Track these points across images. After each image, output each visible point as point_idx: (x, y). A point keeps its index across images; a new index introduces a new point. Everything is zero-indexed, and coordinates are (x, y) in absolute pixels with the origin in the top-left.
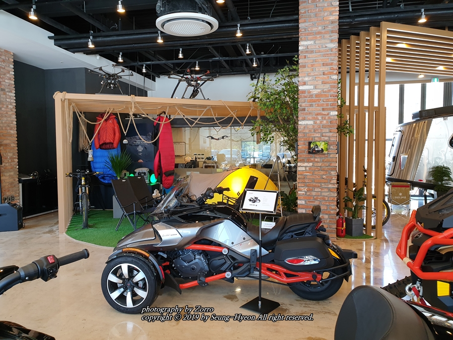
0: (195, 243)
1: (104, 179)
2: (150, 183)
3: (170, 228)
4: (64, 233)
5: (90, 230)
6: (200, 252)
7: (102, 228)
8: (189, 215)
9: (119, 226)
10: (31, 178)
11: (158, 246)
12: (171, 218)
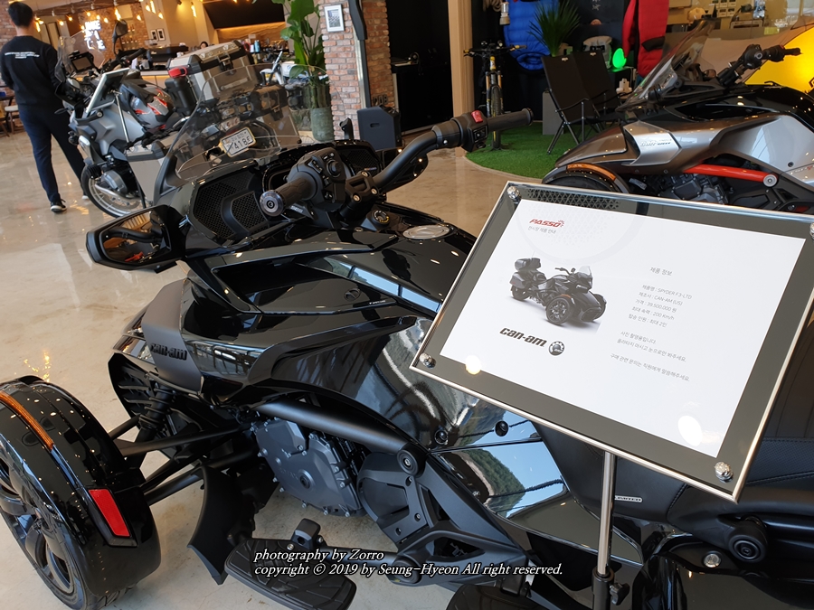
0: (706, 162)
1: (528, 63)
2: (612, 67)
3: (658, 131)
4: (464, 157)
5: (504, 153)
6: (715, 180)
7: (523, 149)
8: (698, 106)
9: (553, 145)
10: (409, 63)
11: (631, 164)
12: (660, 113)
